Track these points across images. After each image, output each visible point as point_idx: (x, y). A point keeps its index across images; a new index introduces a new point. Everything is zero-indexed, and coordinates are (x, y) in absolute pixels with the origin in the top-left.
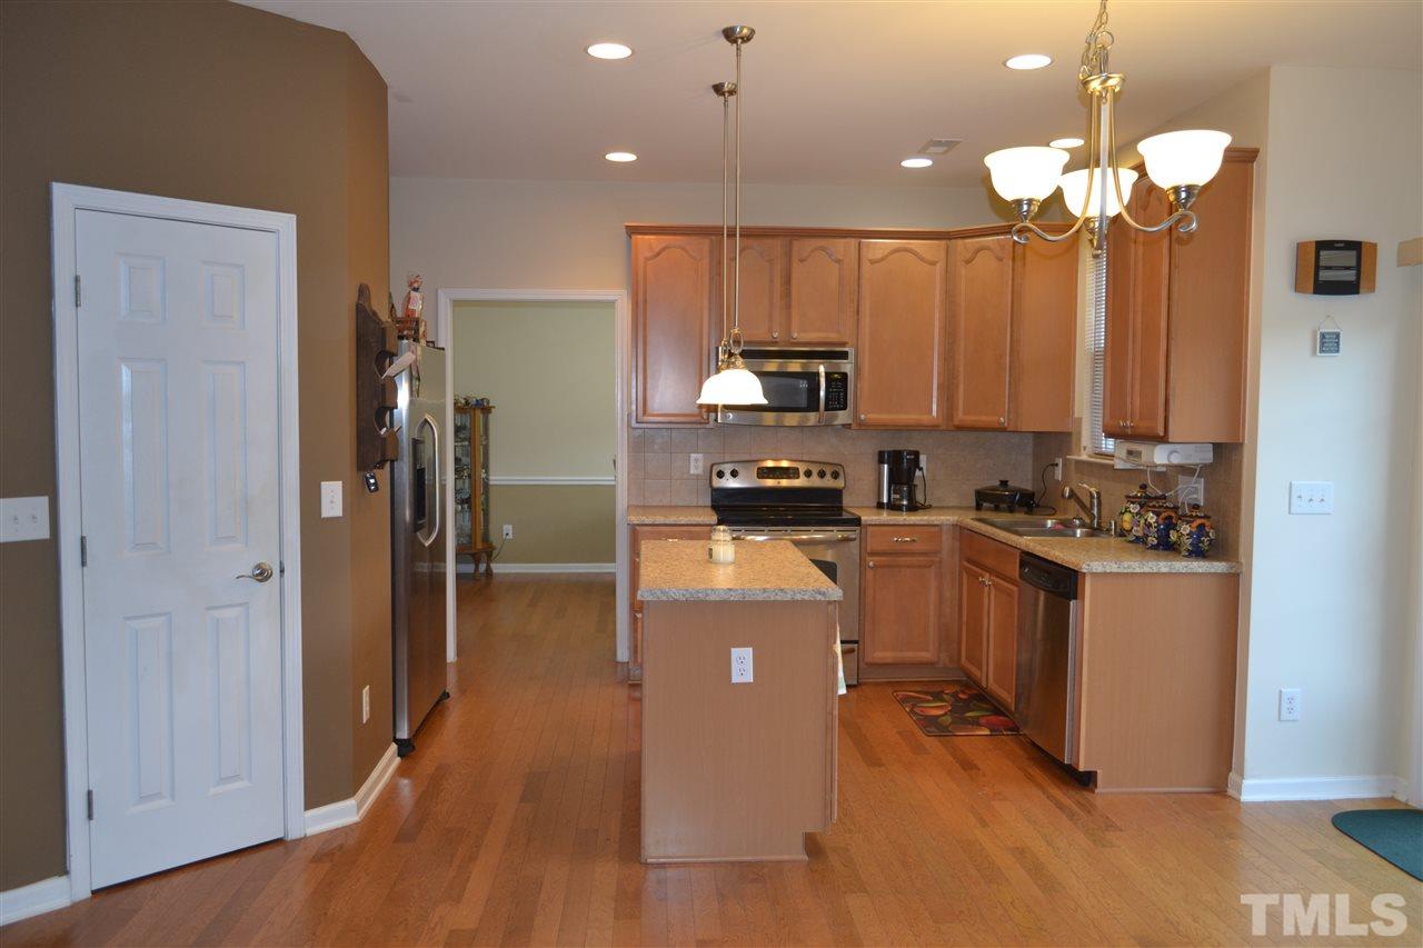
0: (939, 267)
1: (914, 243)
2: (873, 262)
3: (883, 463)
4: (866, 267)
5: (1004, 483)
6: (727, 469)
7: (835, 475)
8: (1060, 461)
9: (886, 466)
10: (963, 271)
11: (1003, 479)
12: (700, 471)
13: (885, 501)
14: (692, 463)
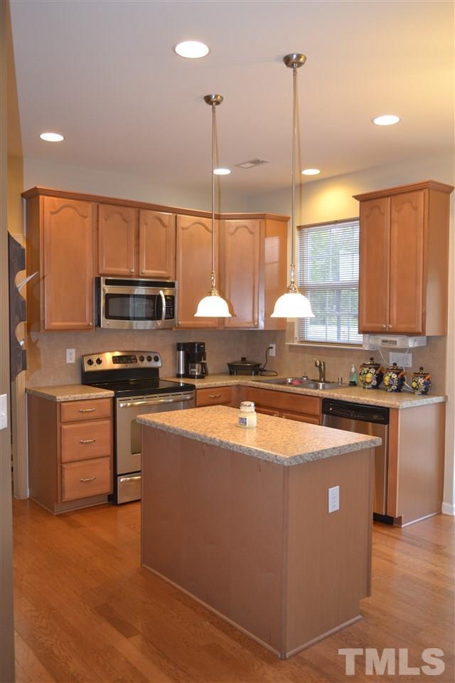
0: (215, 235)
1: (204, 220)
2: (183, 229)
3: (180, 350)
4: (180, 230)
5: (244, 359)
6: (94, 358)
7: (156, 359)
8: (274, 346)
9: (181, 352)
10: (230, 238)
11: (243, 357)
12: (73, 361)
13: (182, 373)
14: (68, 356)
